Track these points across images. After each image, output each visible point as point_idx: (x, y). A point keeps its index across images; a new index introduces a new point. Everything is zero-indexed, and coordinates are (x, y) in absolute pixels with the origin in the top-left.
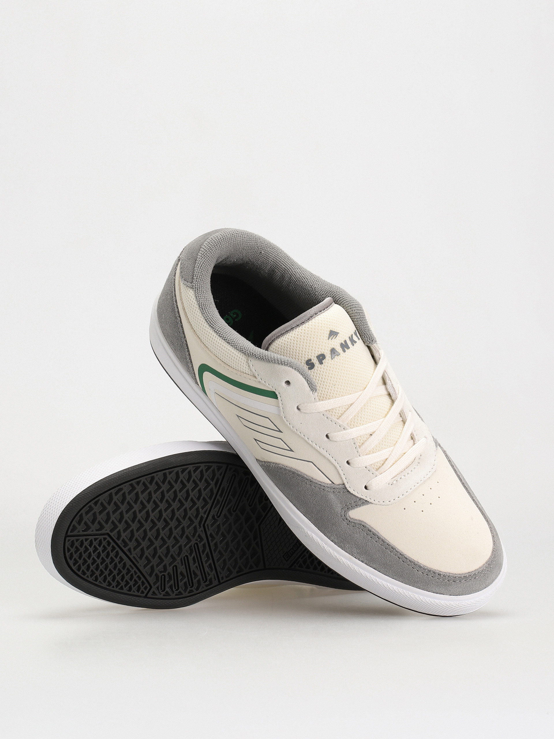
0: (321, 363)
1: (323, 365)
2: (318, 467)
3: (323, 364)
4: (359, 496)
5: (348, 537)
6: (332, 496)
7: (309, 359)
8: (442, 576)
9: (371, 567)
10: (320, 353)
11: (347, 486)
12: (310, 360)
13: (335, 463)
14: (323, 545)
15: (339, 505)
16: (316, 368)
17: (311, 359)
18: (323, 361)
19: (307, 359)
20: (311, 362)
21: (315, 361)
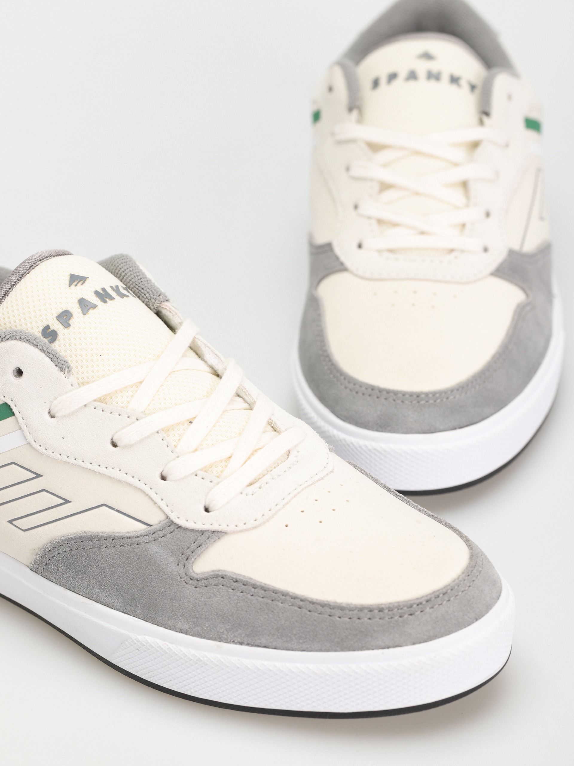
0: (67, 325)
1: (71, 328)
2: (116, 508)
3: (70, 325)
4: (199, 526)
5: (203, 609)
6: (154, 548)
7: (45, 326)
8: (386, 611)
9: (258, 646)
10: (60, 311)
11: (173, 517)
12: (47, 327)
13: (141, 485)
14: (168, 645)
15: (171, 559)
16: (60, 336)
17: (48, 325)
18: (71, 322)
19: (41, 328)
20: (50, 330)
21: (56, 326)
